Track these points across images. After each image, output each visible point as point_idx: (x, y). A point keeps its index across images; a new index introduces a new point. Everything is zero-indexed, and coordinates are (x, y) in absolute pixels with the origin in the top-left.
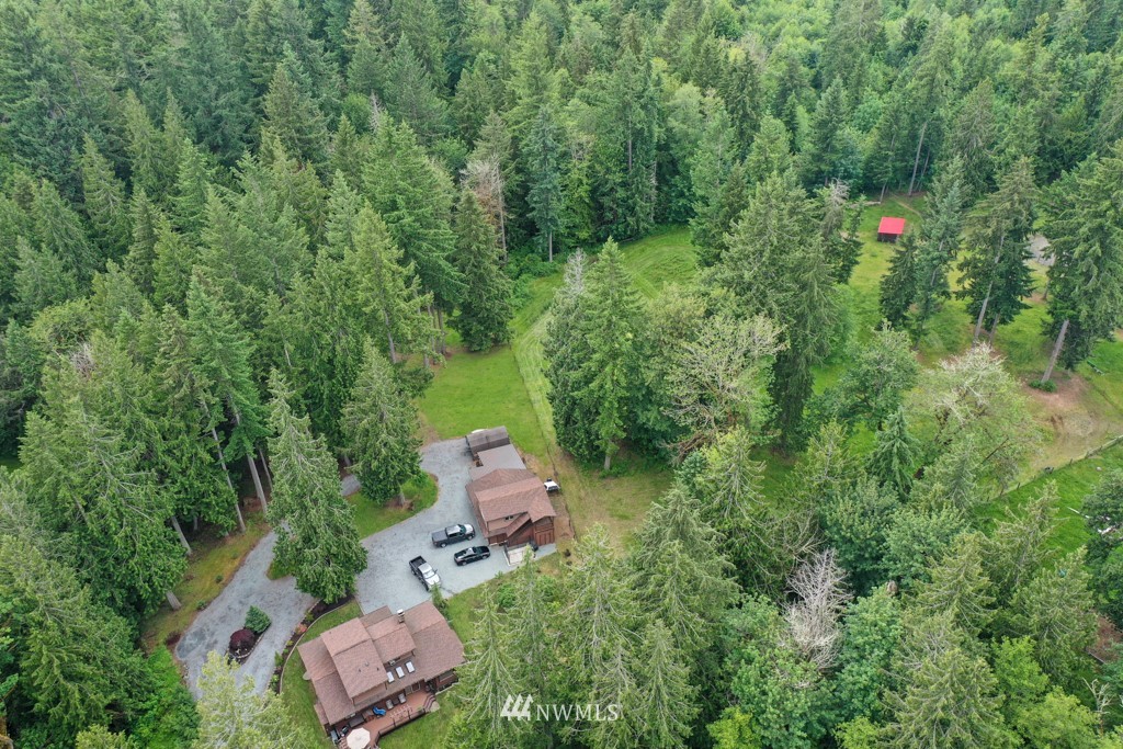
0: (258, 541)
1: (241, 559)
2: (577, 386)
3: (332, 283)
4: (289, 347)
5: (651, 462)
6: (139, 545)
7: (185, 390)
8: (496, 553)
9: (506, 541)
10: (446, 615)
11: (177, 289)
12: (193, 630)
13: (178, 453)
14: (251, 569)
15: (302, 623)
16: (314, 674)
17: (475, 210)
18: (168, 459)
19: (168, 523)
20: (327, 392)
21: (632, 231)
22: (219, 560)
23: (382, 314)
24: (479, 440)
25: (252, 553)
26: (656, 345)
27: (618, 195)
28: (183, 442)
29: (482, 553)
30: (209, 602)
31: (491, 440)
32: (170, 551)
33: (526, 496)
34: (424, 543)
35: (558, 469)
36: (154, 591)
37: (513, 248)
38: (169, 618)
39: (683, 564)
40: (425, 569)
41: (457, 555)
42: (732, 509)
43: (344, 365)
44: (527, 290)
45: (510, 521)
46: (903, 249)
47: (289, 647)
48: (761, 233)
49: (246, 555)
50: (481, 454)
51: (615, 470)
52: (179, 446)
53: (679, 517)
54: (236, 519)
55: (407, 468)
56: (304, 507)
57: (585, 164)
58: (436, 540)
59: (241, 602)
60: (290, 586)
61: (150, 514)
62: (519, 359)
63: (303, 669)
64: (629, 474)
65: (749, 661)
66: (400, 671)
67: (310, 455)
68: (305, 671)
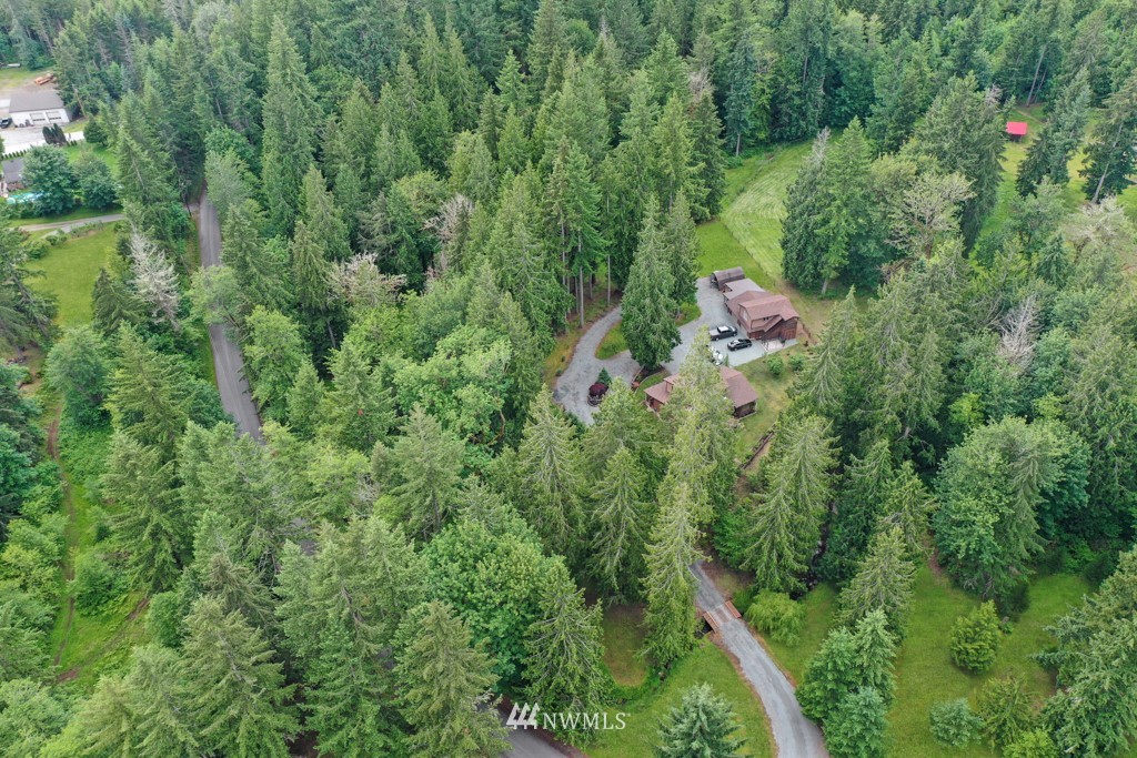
0: (580, 338)
1: (573, 349)
8: (756, 344)
9: (762, 336)
12: (559, 387)
14: (582, 354)
15: (635, 382)
21: (802, 132)
24: (723, 276)
25: (579, 345)
26: (881, 195)
27: (794, 103)
29: (745, 344)
30: (562, 372)
31: (733, 276)
33: (778, 304)
45: (767, 321)
46: (1039, 139)
48: (956, 116)
51: (829, 294)
57: (769, 77)
58: (713, 336)
62: (729, 227)
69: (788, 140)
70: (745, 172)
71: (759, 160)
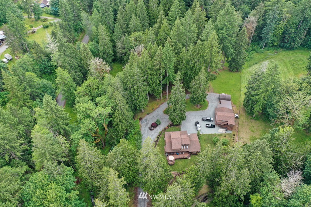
0: (163, 103)
1: (159, 106)
2: (253, 96)
3: (199, 49)
4: (184, 62)
5: (267, 120)
6: (140, 98)
7: (158, 67)
8: (216, 128)
9: (220, 126)
10: (199, 139)
11: (163, 37)
12: (145, 119)
13: (153, 80)
14: (160, 109)
15: (167, 126)
16: (167, 139)
17: (245, 34)
18: (150, 80)
19: (146, 95)
20: (189, 74)
21: (291, 47)
22: (154, 104)
23: (209, 60)
24: (223, 97)
25: (161, 105)
27: (291, 36)
28: (154, 77)
29: (213, 126)
30: (150, 113)
31: (226, 98)
32: (145, 101)
33: (229, 117)
34: (200, 118)
35: (240, 112)
36: (140, 108)
37: (253, 42)
38: (141, 113)
39: (259, 157)
40: (198, 125)
41: (207, 125)
42: (281, 146)
43: (196, 69)
44: (252, 56)
45: (223, 122)
47: (163, 131)
49: (160, 105)
50: (222, 101)
51: (255, 118)
53: (263, 147)
54: (160, 97)
55: (202, 99)
56: (175, 103)
57: (285, 23)
58: (203, 119)
59: (156, 116)
60: (167, 117)
61: (143, 92)
62: (242, 76)
63: (164, 137)
64: (259, 121)
65: (267, 186)
66: (185, 147)
67: (180, 92)
68: (165, 137)
69: (286, 48)
70: (263, 56)
71: (270, 53)
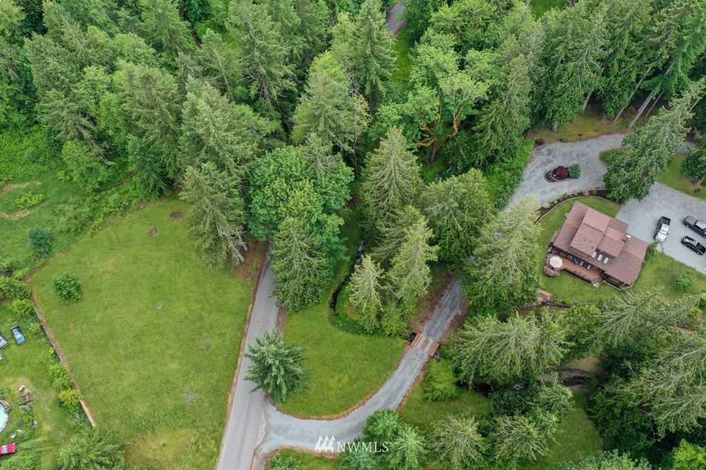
0: (614, 133)
1: (599, 134)
6: (565, 95)
7: (658, 39)
10: (646, 258)
12: (549, 147)
13: (623, 66)
14: (597, 144)
15: (589, 191)
16: (570, 218)
18: (616, 65)
19: (586, 95)
22: (590, 125)
25: (606, 136)
28: (631, 62)
29: (700, 250)
30: (567, 141)
32: (574, 107)
34: (680, 214)
36: (552, 118)
38: (547, 131)
40: (665, 228)
47: (574, 196)
49: (602, 134)
52: (627, 62)
54: (616, 115)
58: (687, 220)
59: (578, 155)
60: (603, 170)
61: (582, 86)
66: (600, 257)
67: (673, 131)
68: (569, 212)
